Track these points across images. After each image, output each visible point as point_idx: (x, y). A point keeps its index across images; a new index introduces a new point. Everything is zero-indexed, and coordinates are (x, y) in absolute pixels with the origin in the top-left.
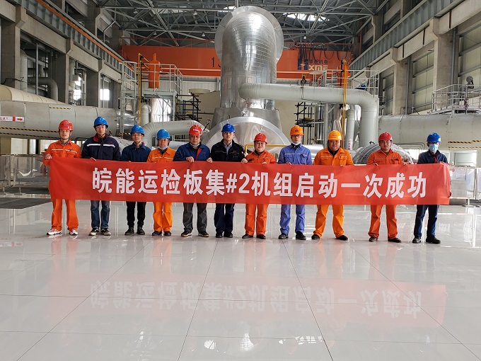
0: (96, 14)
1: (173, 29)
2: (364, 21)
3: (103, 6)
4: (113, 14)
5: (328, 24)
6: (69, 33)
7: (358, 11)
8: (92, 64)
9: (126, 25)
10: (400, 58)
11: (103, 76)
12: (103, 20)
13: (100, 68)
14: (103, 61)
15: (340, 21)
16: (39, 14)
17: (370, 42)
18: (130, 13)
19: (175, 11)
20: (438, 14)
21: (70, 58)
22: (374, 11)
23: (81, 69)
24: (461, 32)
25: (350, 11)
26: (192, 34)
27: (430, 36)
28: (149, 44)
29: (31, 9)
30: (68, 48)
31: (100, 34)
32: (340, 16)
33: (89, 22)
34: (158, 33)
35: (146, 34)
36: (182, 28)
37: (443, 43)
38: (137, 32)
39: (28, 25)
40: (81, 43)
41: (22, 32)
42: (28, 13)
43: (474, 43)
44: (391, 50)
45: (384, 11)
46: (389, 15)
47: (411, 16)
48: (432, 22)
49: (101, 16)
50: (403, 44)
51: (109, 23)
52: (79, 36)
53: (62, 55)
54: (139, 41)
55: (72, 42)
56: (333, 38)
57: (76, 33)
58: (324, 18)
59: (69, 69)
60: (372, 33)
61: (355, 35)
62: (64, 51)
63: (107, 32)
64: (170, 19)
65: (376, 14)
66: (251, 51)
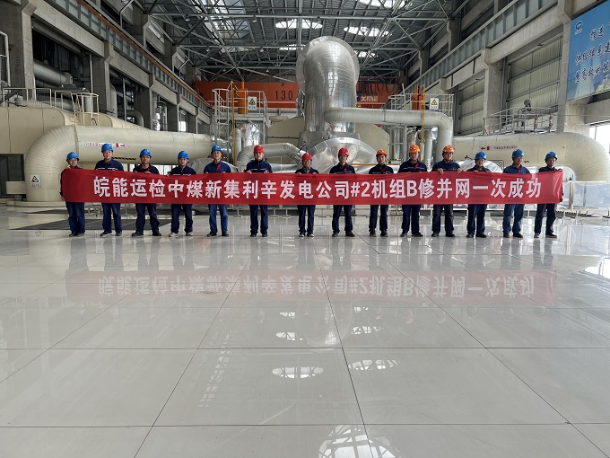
0: (173, 52)
1: (241, 65)
2: (409, 56)
3: (179, 45)
4: (186, 52)
5: (377, 60)
6: (151, 69)
7: (405, 46)
8: (172, 98)
9: (198, 63)
10: (449, 87)
11: (180, 109)
12: (179, 58)
13: (178, 102)
14: (181, 95)
15: (388, 56)
16: (125, 50)
17: (416, 74)
18: (203, 51)
19: (241, 49)
20: (490, 45)
21: (153, 93)
22: (421, 46)
23: (163, 102)
24: (510, 61)
25: (398, 46)
26: (256, 70)
27: (480, 65)
28: (219, 80)
29: (118, 45)
30: (151, 83)
31: (177, 71)
32: (388, 52)
33: (167, 59)
34: (227, 69)
35: (216, 71)
36: (247, 65)
37: (494, 72)
38: (207, 69)
39: (115, 60)
40: (162, 79)
41: (111, 68)
42: (115, 49)
43: (523, 71)
44: (440, 80)
45: (430, 46)
46: (435, 50)
47: (460, 49)
48: (483, 52)
49: (176, 54)
50: (452, 74)
51: (183, 61)
52: (159, 72)
53: (146, 89)
54: (209, 77)
55: (154, 78)
56: (380, 73)
57: (157, 69)
58: (373, 55)
59: (153, 102)
60: (419, 65)
61: (401, 69)
62: (148, 86)
63: (182, 70)
64: (238, 56)
65: (423, 49)
66: (333, 78)
